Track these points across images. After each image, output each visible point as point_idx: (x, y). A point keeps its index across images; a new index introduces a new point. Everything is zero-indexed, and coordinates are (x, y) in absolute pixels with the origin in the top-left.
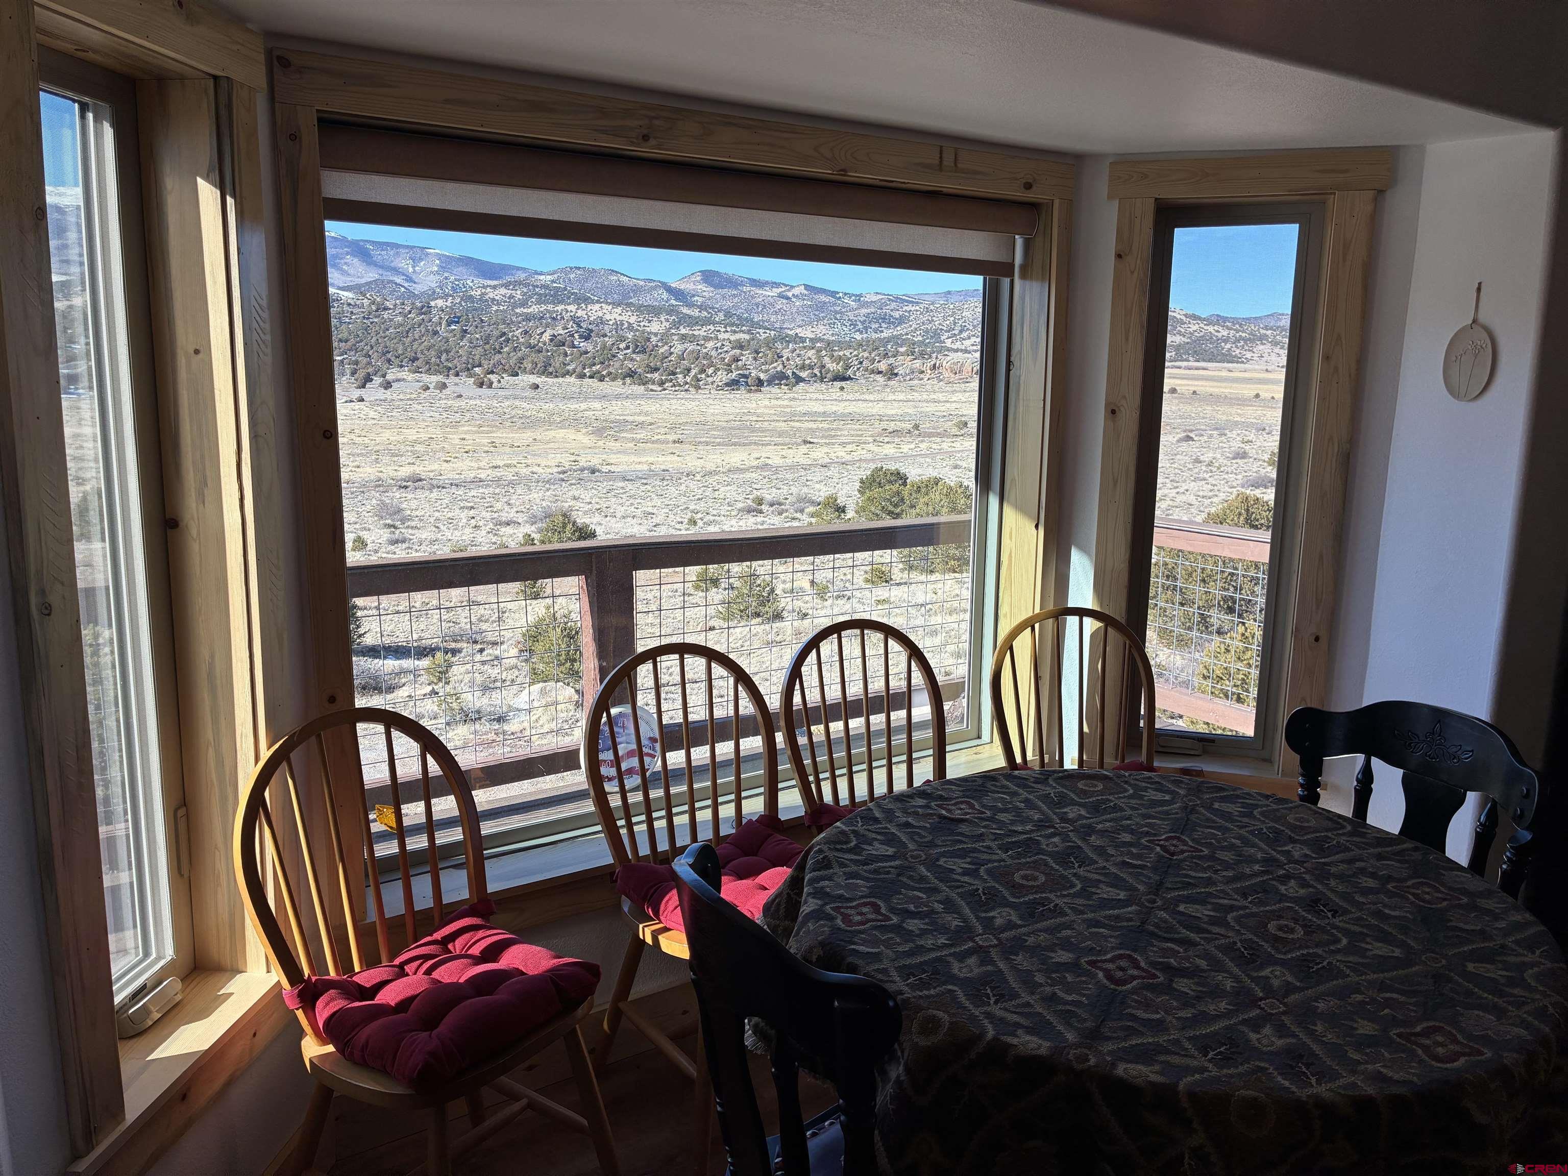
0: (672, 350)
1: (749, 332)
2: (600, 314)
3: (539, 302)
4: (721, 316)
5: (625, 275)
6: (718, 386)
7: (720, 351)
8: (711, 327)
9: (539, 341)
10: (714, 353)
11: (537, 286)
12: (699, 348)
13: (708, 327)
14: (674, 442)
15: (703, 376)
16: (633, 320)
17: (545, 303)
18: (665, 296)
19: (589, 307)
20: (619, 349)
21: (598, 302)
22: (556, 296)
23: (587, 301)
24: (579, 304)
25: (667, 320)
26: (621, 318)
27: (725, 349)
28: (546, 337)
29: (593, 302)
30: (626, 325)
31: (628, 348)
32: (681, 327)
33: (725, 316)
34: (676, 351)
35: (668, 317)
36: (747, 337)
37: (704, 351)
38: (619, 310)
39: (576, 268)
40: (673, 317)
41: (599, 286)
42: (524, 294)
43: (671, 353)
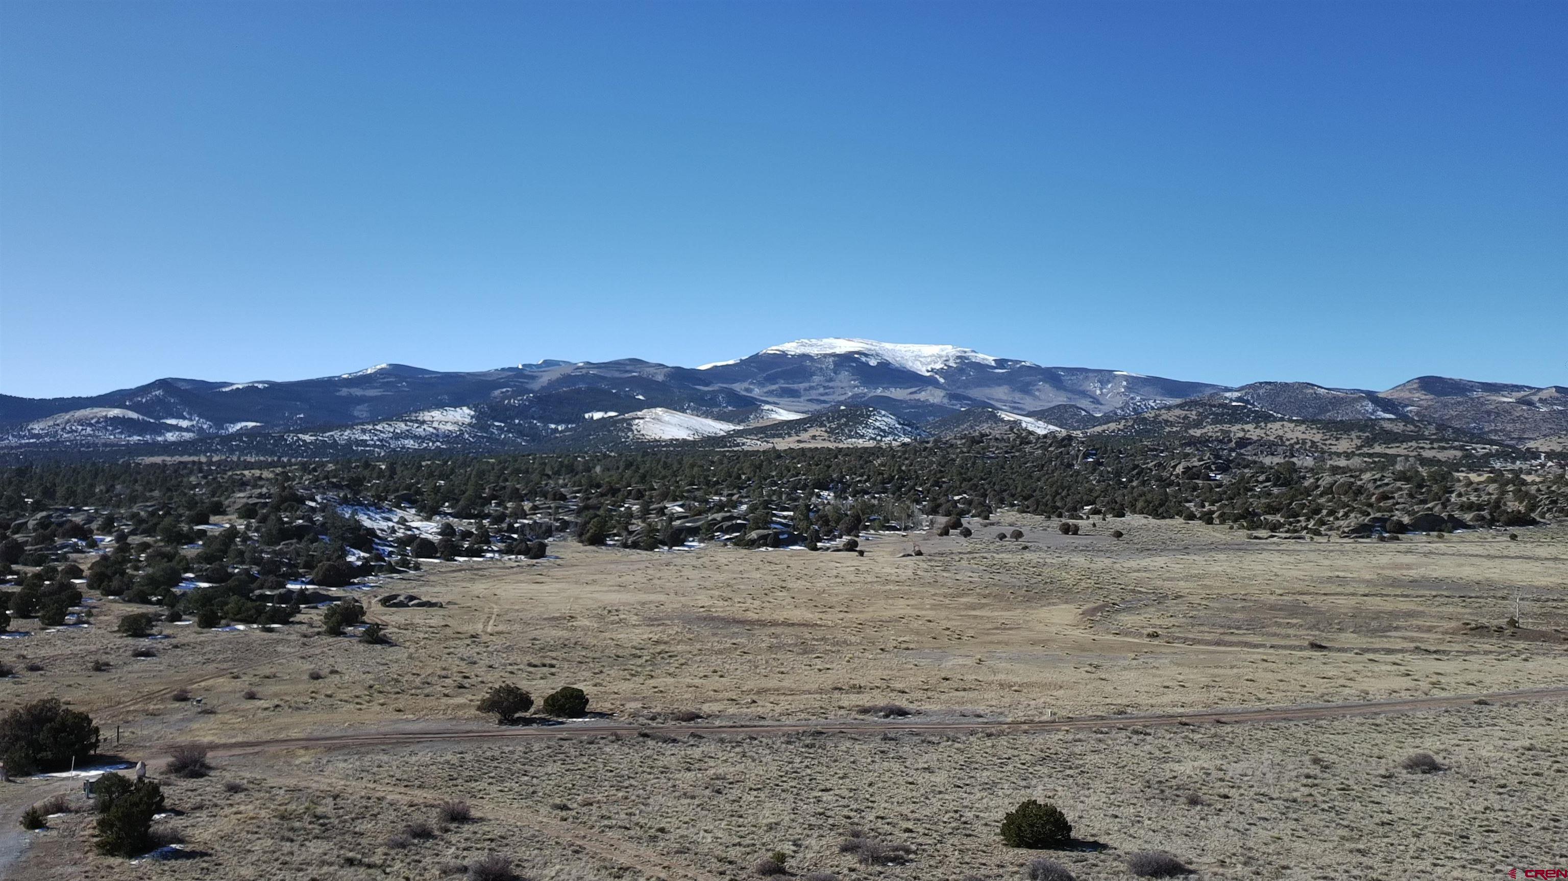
0: (1319, 483)
1: (1462, 448)
2: (1281, 433)
3: (1215, 422)
4: (1432, 429)
5: (1322, 388)
6: (1344, 532)
7: (1379, 483)
8: (1414, 444)
9: (1172, 474)
10: (1370, 486)
11: (1214, 406)
12: (1352, 480)
13: (1410, 444)
14: (1149, 635)
15: (1331, 519)
16: (1318, 438)
17: (1221, 422)
18: (1370, 407)
19: (1269, 425)
21: (1282, 419)
22: (1235, 415)
23: (1268, 418)
24: (1257, 423)
25: (1359, 437)
26: (1304, 436)
27: (1386, 481)
28: (1180, 469)
29: (1275, 420)
30: (1309, 444)
33: (1437, 429)
34: (1324, 483)
35: (1361, 434)
36: (1459, 454)
37: (1359, 483)
38: (1303, 428)
39: (1266, 383)
40: (1367, 434)
41: (1292, 400)
42: (1199, 414)
43: (1318, 487)
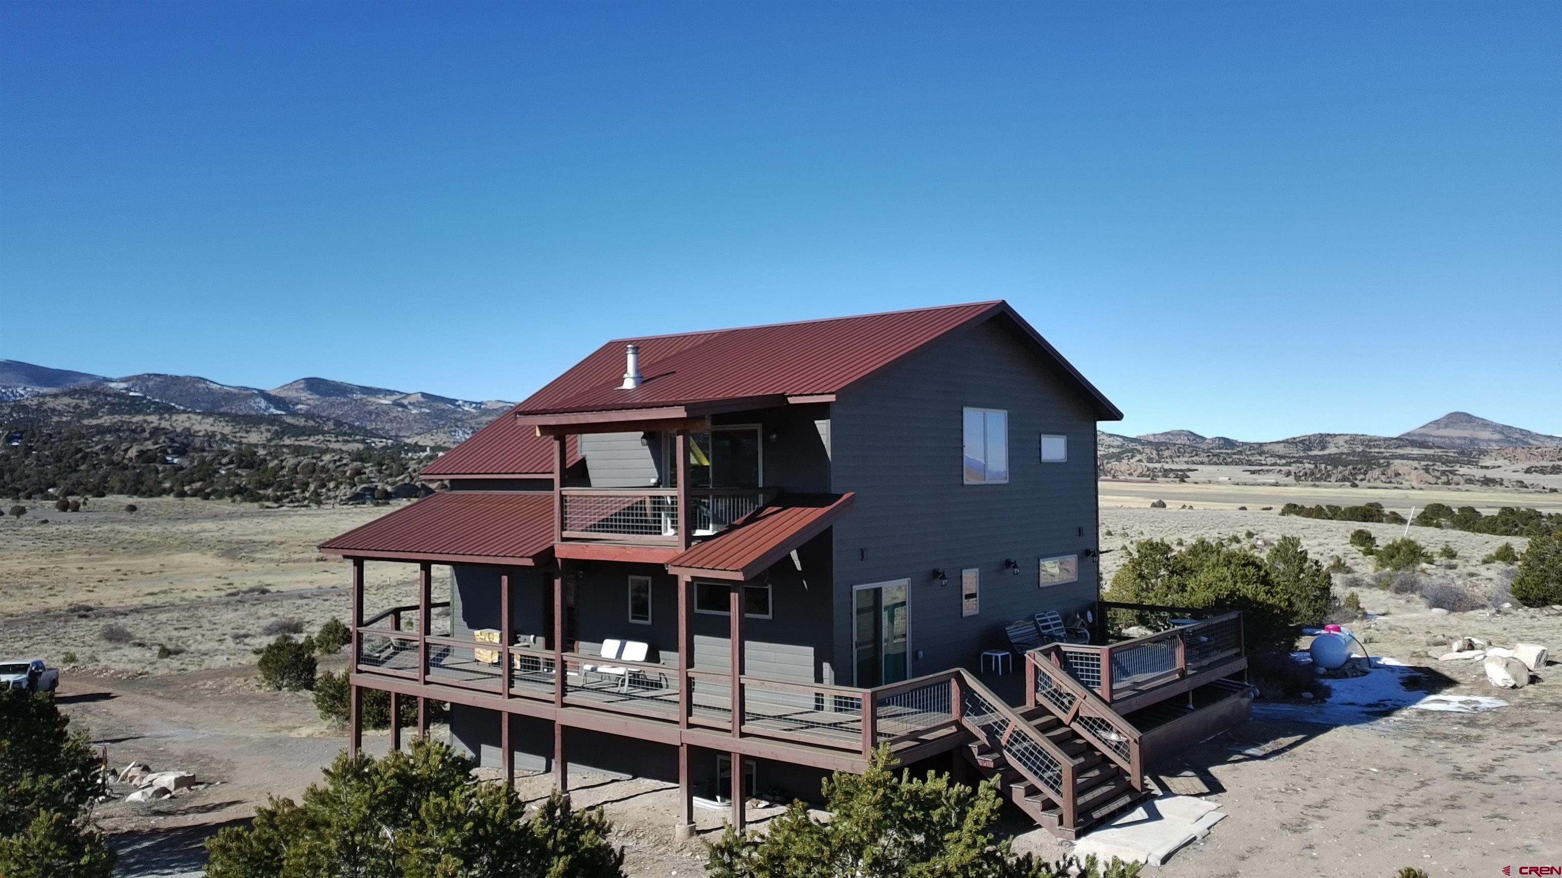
0: (284, 464)
1: (364, 442)
2: (188, 425)
3: (112, 412)
4: (330, 424)
5: (214, 383)
6: (342, 500)
7: (338, 464)
8: (322, 437)
9: (124, 458)
10: (331, 466)
11: (110, 395)
12: (314, 461)
13: (318, 437)
15: (324, 490)
16: (227, 430)
17: (120, 413)
18: (263, 404)
19: (174, 417)
20: (220, 464)
21: (184, 412)
22: (135, 406)
23: (171, 410)
24: (161, 414)
25: (268, 430)
26: (212, 429)
27: (344, 461)
28: (133, 453)
29: (178, 412)
30: (219, 437)
31: (231, 462)
32: (285, 438)
33: (334, 425)
34: (289, 464)
35: (269, 427)
36: (363, 447)
37: (321, 464)
38: (211, 420)
39: (155, 375)
40: (276, 428)
41: (184, 394)
42: (93, 404)
43: (283, 468)
